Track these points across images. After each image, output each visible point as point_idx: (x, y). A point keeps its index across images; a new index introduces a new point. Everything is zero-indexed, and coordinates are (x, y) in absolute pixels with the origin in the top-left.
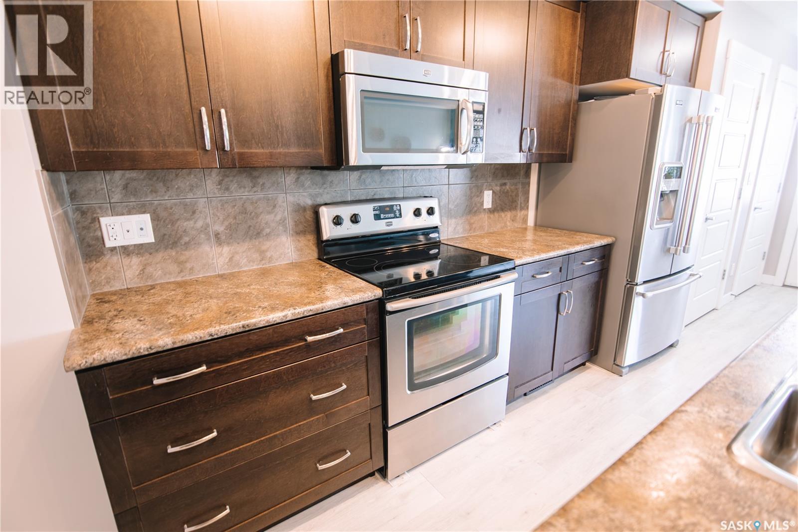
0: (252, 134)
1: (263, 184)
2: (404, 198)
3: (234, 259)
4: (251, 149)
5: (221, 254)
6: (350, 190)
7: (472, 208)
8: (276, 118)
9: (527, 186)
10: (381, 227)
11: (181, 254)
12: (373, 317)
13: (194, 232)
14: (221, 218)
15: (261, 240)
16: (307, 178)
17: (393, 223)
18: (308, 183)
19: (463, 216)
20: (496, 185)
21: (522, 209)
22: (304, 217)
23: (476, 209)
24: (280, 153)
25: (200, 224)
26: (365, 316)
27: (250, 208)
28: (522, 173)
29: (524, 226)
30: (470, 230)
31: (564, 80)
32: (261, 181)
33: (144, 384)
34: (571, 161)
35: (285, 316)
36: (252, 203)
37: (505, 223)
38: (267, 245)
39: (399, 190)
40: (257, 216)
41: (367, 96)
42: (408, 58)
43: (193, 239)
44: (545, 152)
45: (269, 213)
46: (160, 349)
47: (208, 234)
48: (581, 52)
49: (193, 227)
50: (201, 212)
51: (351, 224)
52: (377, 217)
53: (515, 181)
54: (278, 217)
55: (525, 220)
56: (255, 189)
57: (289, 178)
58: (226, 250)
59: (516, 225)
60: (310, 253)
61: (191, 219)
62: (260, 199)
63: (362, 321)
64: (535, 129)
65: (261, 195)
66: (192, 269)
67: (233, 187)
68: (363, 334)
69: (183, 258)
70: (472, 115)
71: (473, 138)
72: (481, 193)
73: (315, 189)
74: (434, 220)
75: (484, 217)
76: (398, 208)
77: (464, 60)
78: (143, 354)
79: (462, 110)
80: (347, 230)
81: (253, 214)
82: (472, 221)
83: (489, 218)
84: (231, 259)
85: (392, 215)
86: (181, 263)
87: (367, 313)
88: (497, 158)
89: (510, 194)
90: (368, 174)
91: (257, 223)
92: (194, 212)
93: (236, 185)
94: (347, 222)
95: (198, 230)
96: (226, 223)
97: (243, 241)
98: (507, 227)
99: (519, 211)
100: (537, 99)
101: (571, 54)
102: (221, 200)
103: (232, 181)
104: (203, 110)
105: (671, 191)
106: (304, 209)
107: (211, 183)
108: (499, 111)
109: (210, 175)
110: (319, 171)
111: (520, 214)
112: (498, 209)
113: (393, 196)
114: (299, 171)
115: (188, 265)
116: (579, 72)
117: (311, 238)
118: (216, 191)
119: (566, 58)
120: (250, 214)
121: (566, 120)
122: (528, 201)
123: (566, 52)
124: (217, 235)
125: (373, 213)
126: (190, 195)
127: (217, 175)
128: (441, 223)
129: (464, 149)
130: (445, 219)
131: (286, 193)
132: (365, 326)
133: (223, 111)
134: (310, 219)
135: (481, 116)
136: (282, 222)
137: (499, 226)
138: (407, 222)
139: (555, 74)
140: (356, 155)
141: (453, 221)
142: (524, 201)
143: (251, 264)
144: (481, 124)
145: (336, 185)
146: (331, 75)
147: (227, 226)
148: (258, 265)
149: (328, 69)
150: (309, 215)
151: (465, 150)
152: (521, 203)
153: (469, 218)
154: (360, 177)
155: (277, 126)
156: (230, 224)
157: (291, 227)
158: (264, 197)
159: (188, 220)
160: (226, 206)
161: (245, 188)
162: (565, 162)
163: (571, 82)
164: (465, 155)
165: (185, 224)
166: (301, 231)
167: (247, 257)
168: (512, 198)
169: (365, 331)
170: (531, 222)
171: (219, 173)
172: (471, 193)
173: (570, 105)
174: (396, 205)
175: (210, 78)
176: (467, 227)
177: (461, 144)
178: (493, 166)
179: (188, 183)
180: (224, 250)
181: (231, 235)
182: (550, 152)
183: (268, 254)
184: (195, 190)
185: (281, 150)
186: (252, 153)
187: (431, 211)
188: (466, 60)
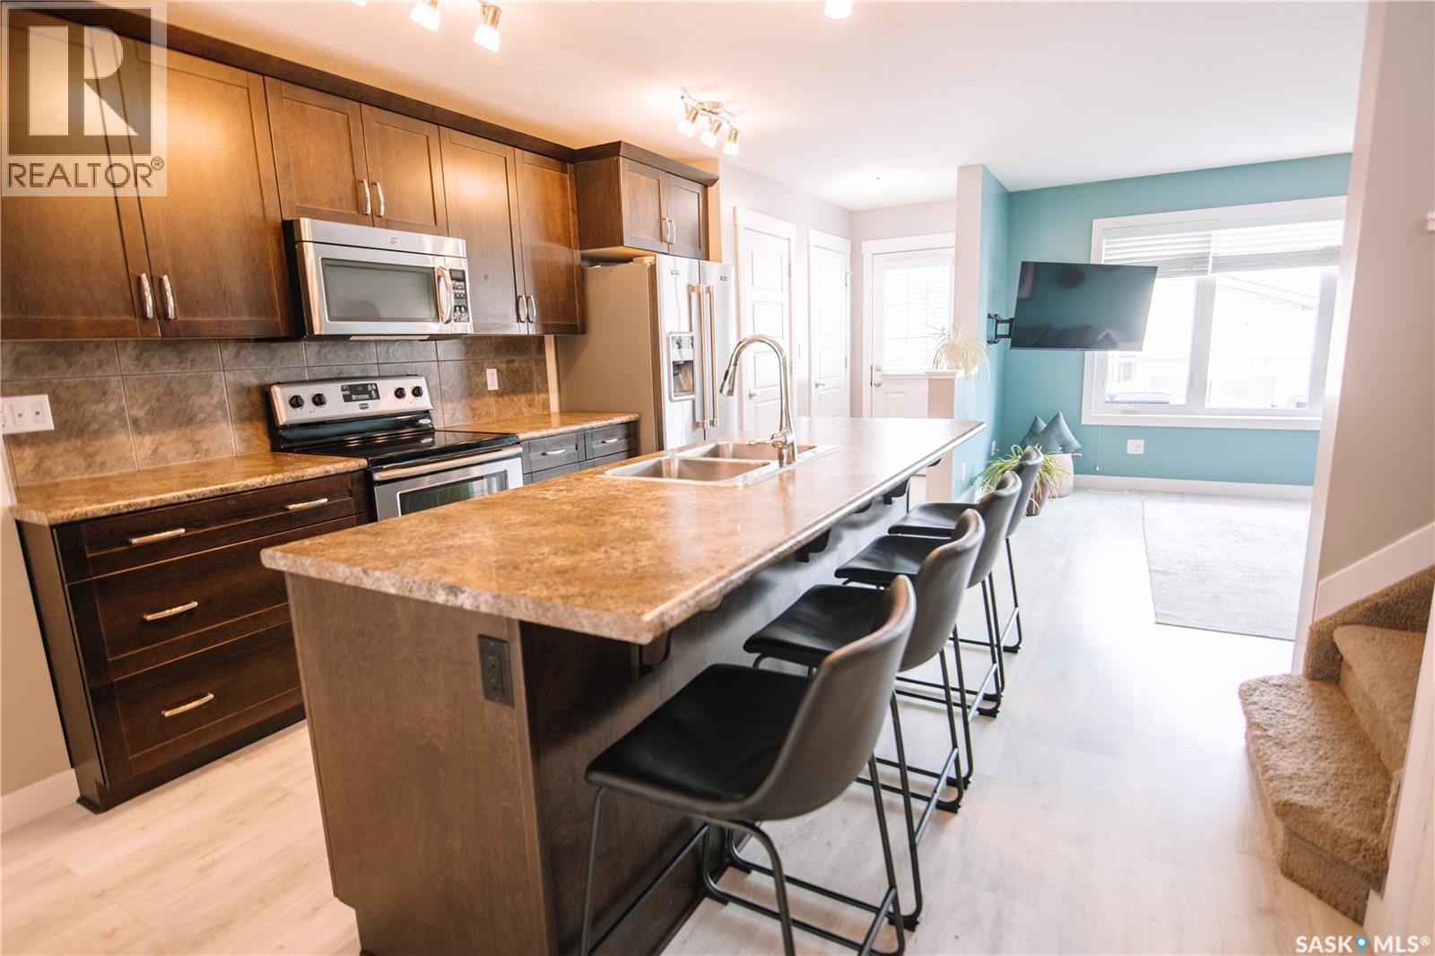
0: (197, 301)
1: (194, 359)
2: (380, 377)
3: (159, 451)
4: (196, 317)
5: (141, 445)
6: (307, 367)
7: (474, 390)
8: (223, 285)
9: (543, 364)
10: (353, 409)
11: (89, 444)
12: (358, 489)
13: (104, 418)
14: (140, 401)
15: (194, 427)
16: (250, 353)
17: (369, 405)
18: (251, 359)
19: (461, 398)
20: (501, 362)
21: (539, 391)
22: (250, 399)
23: (477, 391)
24: (230, 322)
25: (112, 407)
26: (350, 487)
27: (177, 388)
28: (534, 347)
29: (546, 413)
30: (474, 417)
31: (559, 244)
32: (190, 356)
33: (120, 545)
34: (584, 332)
35: (265, 482)
36: (180, 383)
37: (520, 409)
38: (200, 434)
39: (373, 368)
40: (188, 398)
41: (328, 264)
42: (370, 226)
43: (104, 426)
44: (550, 322)
45: (203, 394)
46: (139, 508)
47: (123, 420)
48: (576, 216)
49: (104, 412)
50: (113, 393)
51: (314, 406)
52: (347, 399)
53: (525, 357)
54: (215, 400)
55: (546, 405)
56: (183, 365)
57: (227, 354)
58: (148, 440)
59: (535, 411)
60: (259, 445)
61: (101, 402)
62: (190, 378)
63: (347, 492)
64: (532, 297)
65: (190, 373)
66: (103, 463)
67: (155, 362)
68: (350, 506)
69: (91, 450)
70: (450, 282)
71: (455, 307)
72: (482, 373)
73: (261, 365)
74: (424, 403)
75: (491, 401)
76: (374, 388)
77: (436, 224)
78: (121, 512)
79: (439, 277)
80: (309, 413)
81: (182, 396)
82: (475, 406)
83: (497, 402)
84: (155, 452)
85: (367, 396)
86: (89, 458)
87: (352, 484)
88: (489, 329)
89: (521, 372)
90: (329, 348)
91: (187, 406)
92: (104, 393)
93: (158, 361)
94: (308, 404)
95: (109, 414)
96: (147, 407)
97: (171, 428)
98: (523, 414)
99: (536, 394)
100: (530, 265)
101: (564, 217)
102: (139, 379)
103: (153, 356)
104: (144, 276)
105: (685, 362)
106: (249, 390)
107: (125, 360)
108: (486, 277)
109: (124, 348)
110: (266, 344)
111: (539, 398)
112: (508, 391)
113: (365, 375)
114: (239, 345)
115: (98, 459)
116: (577, 235)
117: (261, 426)
118: (133, 368)
119: (559, 221)
120: (179, 396)
121: (570, 286)
122: (547, 382)
123: (558, 215)
124: (135, 422)
125: (341, 393)
126: (99, 373)
127: (134, 349)
128: (432, 405)
129: (446, 319)
130: (438, 404)
131: (224, 371)
132: (349, 498)
133: (165, 277)
134: (256, 402)
135: (462, 283)
136: (221, 405)
137: (511, 413)
138: (387, 403)
139: (548, 238)
140: (321, 322)
141: (449, 406)
142: (542, 382)
143: (182, 457)
144: (463, 292)
145: (289, 361)
146: (283, 240)
147: (148, 411)
148: (192, 458)
149: (280, 235)
150: (256, 397)
151: (448, 318)
152: (537, 385)
153: (470, 402)
154: (319, 352)
155: (225, 294)
156: (152, 407)
157: (232, 412)
158: (196, 376)
159: (98, 402)
160: (146, 385)
161: (170, 364)
162: (577, 333)
163: (570, 247)
164: (449, 325)
165: (93, 407)
166: (247, 418)
167: (176, 448)
168: (525, 379)
169: (352, 503)
170: (554, 406)
171: (136, 346)
172: (469, 371)
173: (572, 272)
174: (371, 384)
175: (149, 244)
176: (469, 413)
177: (442, 313)
178: (493, 340)
179: (96, 358)
180: (145, 441)
181: (154, 421)
182: (556, 323)
183: (204, 446)
184: (105, 366)
185: (231, 318)
186: (197, 321)
187: (417, 392)
188: (438, 223)
